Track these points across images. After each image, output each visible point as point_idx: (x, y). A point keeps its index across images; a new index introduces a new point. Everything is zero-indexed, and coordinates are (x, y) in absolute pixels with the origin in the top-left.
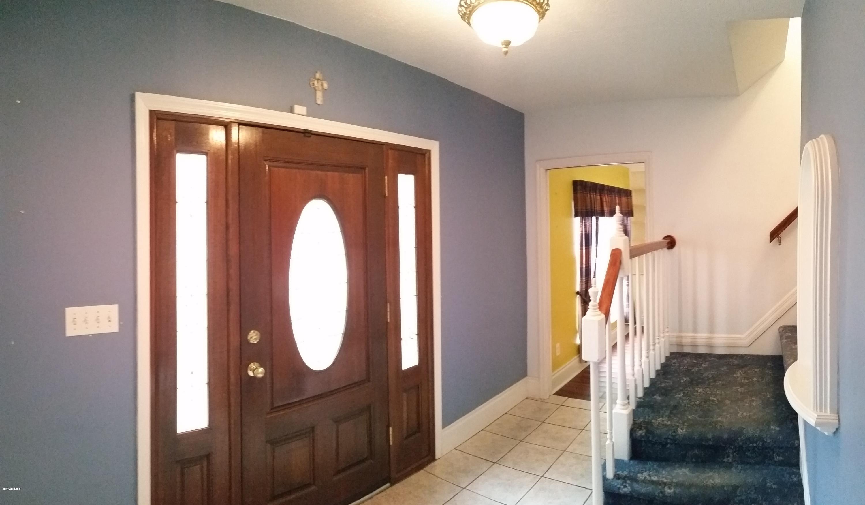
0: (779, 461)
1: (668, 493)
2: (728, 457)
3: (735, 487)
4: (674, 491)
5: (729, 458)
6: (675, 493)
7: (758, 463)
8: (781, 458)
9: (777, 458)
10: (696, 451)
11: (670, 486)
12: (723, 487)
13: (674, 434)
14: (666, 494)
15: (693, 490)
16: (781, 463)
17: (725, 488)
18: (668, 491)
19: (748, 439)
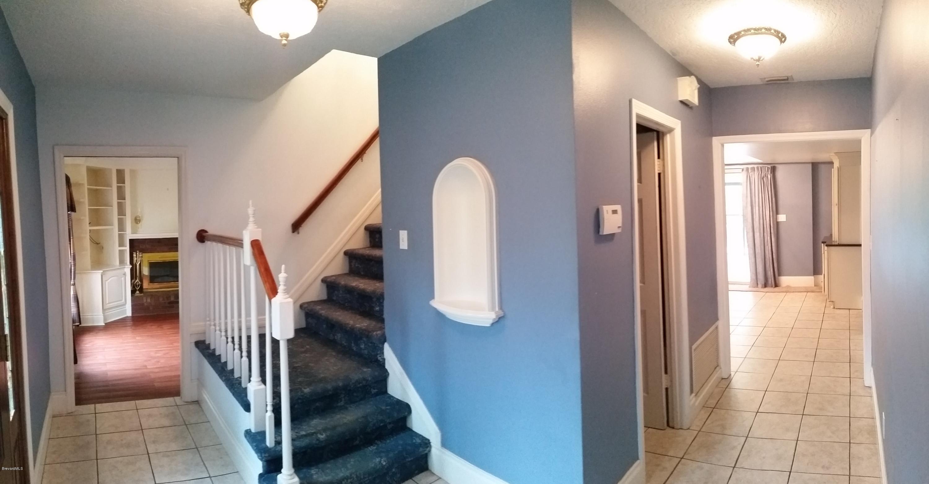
0: (375, 393)
1: (322, 438)
2: (341, 401)
3: (365, 417)
4: (326, 435)
5: (341, 403)
6: (327, 436)
7: (361, 400)
8: (376, 390)
9: (374, 391)
10: (317, 404)
11: (319, 432)
12: (357, 419)
13: (302, 394)
14: (322, 440)
15: (340, 429)
16: (377, 394)
17: (360, 420)
18: (322, 437)
19: (357, 381)
